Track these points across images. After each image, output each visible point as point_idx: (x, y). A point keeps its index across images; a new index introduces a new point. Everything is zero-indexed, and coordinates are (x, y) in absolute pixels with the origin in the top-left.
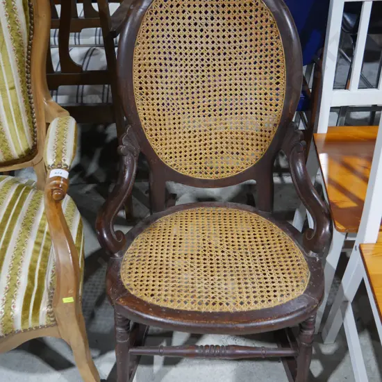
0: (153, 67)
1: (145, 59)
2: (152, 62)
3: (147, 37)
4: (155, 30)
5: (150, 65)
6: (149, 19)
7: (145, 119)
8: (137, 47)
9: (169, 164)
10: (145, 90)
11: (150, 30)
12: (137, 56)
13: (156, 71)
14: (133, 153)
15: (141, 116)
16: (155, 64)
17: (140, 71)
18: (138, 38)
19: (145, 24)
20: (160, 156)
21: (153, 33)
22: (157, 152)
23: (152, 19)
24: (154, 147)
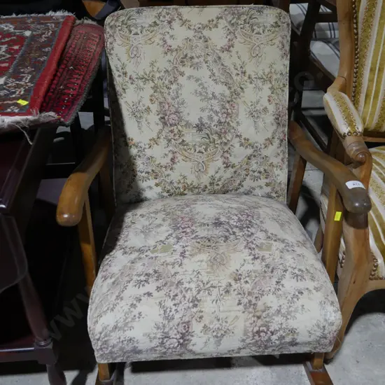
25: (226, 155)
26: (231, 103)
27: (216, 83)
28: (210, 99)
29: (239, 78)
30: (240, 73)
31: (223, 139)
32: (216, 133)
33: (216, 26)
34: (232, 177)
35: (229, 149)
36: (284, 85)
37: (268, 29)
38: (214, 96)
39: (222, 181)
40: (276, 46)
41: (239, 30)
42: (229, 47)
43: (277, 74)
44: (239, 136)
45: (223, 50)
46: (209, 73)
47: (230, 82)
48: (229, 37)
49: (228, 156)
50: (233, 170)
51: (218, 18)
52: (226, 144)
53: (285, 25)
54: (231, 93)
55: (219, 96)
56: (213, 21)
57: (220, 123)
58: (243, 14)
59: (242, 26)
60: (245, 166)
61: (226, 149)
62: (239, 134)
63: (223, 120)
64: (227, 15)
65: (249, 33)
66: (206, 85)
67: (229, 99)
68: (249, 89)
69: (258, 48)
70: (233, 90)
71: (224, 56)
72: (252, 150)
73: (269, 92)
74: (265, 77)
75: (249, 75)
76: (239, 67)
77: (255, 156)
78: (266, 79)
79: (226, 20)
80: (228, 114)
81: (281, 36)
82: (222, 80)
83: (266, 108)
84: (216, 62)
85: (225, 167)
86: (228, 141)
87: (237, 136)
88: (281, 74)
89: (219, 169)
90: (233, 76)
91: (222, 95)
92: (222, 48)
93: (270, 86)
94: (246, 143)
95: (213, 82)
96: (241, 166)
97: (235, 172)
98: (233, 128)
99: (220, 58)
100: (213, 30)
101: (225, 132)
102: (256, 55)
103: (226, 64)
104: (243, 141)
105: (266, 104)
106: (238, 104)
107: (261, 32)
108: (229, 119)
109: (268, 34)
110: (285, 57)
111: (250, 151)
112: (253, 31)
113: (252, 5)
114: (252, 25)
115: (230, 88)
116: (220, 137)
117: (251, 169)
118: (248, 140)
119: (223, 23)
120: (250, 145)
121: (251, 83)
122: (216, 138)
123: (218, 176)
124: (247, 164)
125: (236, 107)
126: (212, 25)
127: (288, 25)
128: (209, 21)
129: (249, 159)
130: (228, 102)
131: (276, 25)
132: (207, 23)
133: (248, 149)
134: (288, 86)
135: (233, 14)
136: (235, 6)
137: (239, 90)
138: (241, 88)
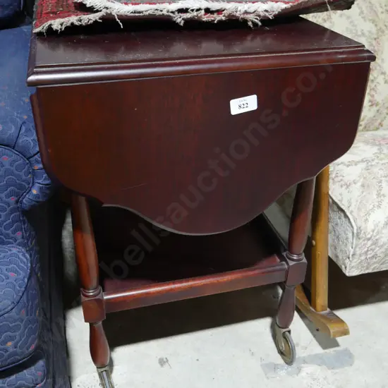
27: (365, 20)
29: (383, 16)
38: (363, 34)
44: (384, 73)
47: (377, 20)
54: (378, 30)
55: (367, 34)
62: (383, 71)
66: (356, 23)
67: (376, 36)
70: (378, 28)
76: (384, 5)
82: (370, 18)
86: (375, 78)
87: (382, 73)
91: (370, 32)
95: (362, 20)
96: (384, 104)
97: (378, 111)
98: (379, 65)
103: (372, 2)
115: (376, 25)
125: (381, 44)
130: (375, 39)
137: (384, 28)
138: (386, 26)
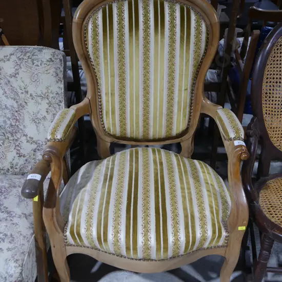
0: (275, 80)
1: (271, 74)
2: (275, 76)
3: (274, 61)
4: (279, 56)
5: (274, 78)
6: (276, 49)
7: (266, 113)
8: (267, 67)
9: (275, 145)
10: (268, 94)
11: (276, 56)
12: (266, 72)
13: (277, 82)
14: (256, 136)
15: (264, 112)
16: (277, 78)
17: (267, 82)
18: (268, 61)
19: (273, 52)
20: (271, 139)
21: (278, 58)
22: (270, 136)
23: (278, 49)
24: (269, 132)
25: (17, 148)
26: (18, 112)
27: (7, 98)
28: (4, 109)
29: (23, 96)
30: (24, 92)
31: (15, 137)
32: (10, 132)
33: (9, 60)
34: (25, 164)
35: (19, 144)
36: (60, 102)
37: (45, 63)
38: (6, 108)
39: (19, 166)
40: (51, 74)
41: (24, 63)
42: (16, 74)
43: (53, 93)
44: (26, 136)
45: (11, 76)
46: (3, 92)
47: (18, 98)
48: (16, 68)
49: (19, 149)
50: (25, 159)
51: (11, 55)
52: (16, 140)
53: (58, 60)
54: (18, 105)
55: (10, 107)
56: (7, 56)
57: (11, 125)
58: (28, 52)
59: (26, 60)
60: (32, 156)
61: (17, 144)
62: (25, 134)
63: (13, 124)
64: (18, 53)
65: (31, 65)
67: (17, 110)
68: (31, 103)
69: (36, 76)
70: (19, 103)
71: (12, 80)
72: (36, 146)
73: (47, 106)
74: (43, 96)
75: (31, 94)
76: (23, 88)
77: (38, 150)
78: (44, 97)
79: (16, 56)
80: (17, 120)
81: (55, 68)
82: (12, 97)
83: (45, 117)
84: (6, 84)
85: (19, 156)
86: (18, 138)
87: (24, 135)
88: (57, 94)
89: (14, 157)
90: (19, 94)
91: (12, 106)
92: (10, 75)
93: (48, 101)
94: (31, 140)
95: (5, 98)
96: (30, 156)
98: (21, 129)
99: (9, 81)
100: (6, 62)
101: (16, 132)
102: (35, 80)
103: (13, 85)
104: (29, 139)
105: (45, 114)
106: (23, 113)
107: (39, 65)
108: (18, 123)
109: (44, 66)
110: (59, 82)
111: (34, 146)
112: (33, 64)
113: (36, 47)
114: (33, 60)
115: (17, 102)
116: (12, 135)
117: (37, 159)
118: (32, 138)
119: (14, 58)
120: (34, 142)
121: (32, 99)
122: (10, 136)
123: (14, 162)
124: (34, 155)
125: (22, 115)
126: (7, 59)
127: (61, 60)
128: (5, 57)
129: (35, 151)
130: (17, 111)
131: (51, 60)
132: (3, 57)
133: (32, 145)
134: (63, 102)
135: (22, 52)
136: (24, 46)
137: (24, 103)
138: (25, 102)
